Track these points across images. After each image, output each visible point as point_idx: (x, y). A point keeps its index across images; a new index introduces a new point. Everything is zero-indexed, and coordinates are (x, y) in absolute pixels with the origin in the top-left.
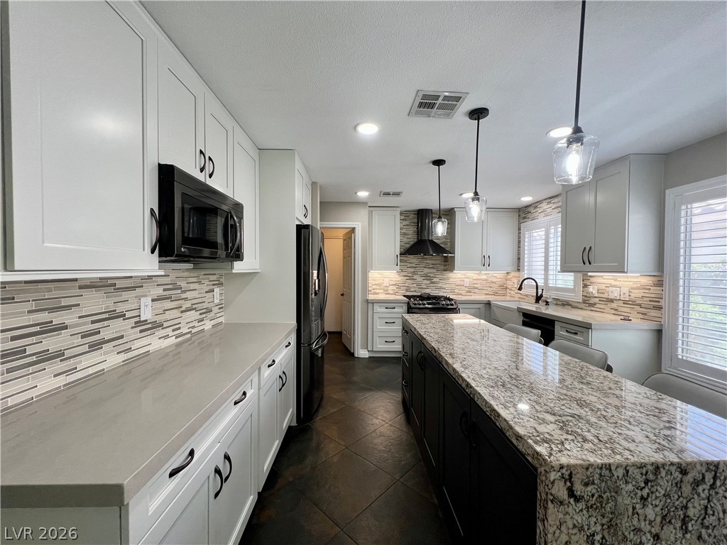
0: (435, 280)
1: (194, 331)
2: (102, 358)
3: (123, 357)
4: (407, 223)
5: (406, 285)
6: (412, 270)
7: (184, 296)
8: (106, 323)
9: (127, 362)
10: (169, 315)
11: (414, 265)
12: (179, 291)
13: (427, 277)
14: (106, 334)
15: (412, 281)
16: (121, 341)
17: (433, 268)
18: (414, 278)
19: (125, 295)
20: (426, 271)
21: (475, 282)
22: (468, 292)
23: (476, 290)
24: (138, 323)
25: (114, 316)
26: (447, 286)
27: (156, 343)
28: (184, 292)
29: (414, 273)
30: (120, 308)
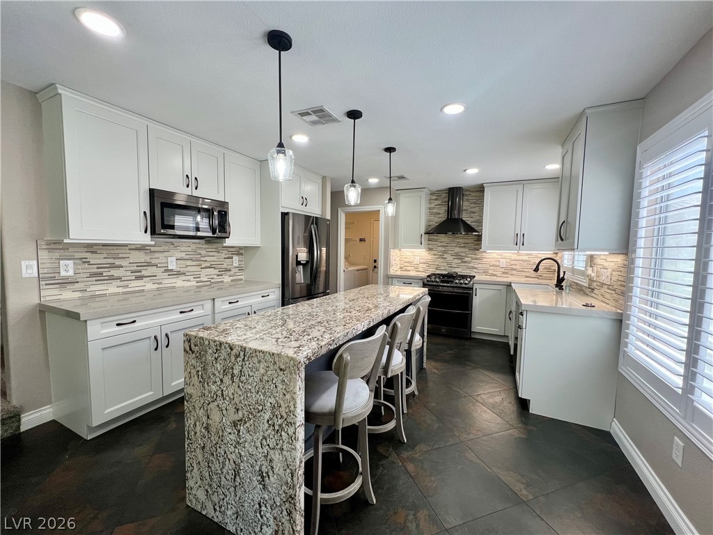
0: (466, 259)
1: (212, 281)
2: (144, 284)
3: (156, 286)
4: (439, 202)
5: (437, 263)
6: (443, 249)
7: (202, 259)
8: (145, 268)
9: (158, 289)
10: (189, 269)
11: (444, 244)
12: (199, 256)
13: (457, 256)
14: (144, 273)
15: (442, 260)
16: (155, 278)
17: (465, 247)
18: (445, 257)
19: (157, 255)
20: (457, 250)
21: (513, 262)
22: (504, 273)
23: (514, 272)
24: (167, 271)
25: (149, 265)
26: (480, 266)
27: (179, 282)
28: (204, 257)
29: (445, 252)
30: (154, 261)
